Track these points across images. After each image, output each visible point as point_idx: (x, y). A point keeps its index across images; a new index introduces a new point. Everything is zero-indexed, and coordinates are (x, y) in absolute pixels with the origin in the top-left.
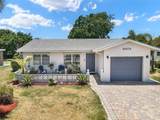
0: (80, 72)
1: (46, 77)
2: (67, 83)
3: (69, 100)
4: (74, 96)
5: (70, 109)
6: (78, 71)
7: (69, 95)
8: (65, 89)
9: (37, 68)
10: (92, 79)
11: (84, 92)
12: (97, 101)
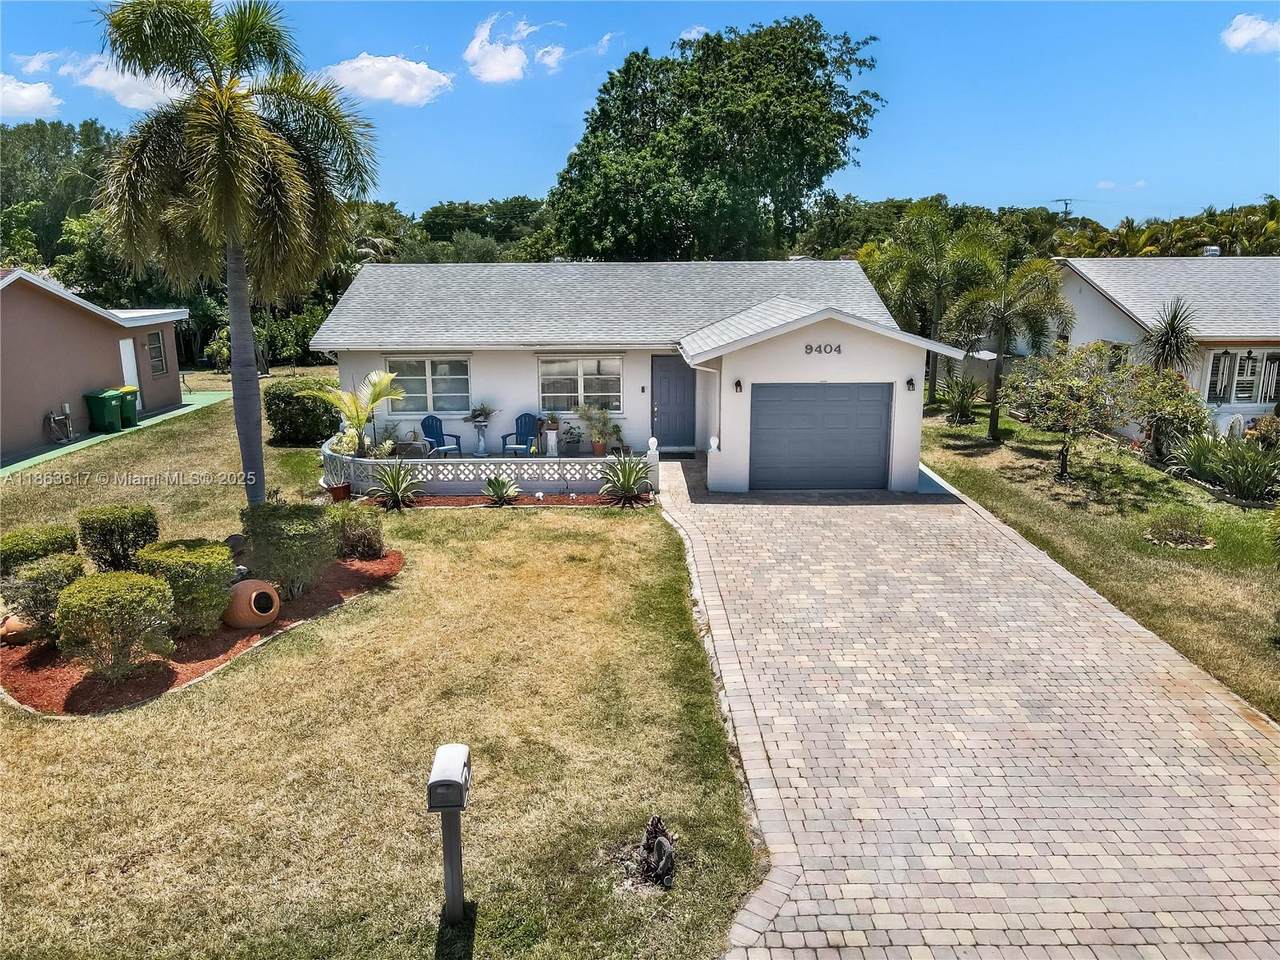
0: (622, 449)
1: (467, 471)
2: (560, 495)
3: (577, 550)
4: (593, 538)
5: (580, 573)
6: (614, 443)
7: (572, 536)
8: (553, 518)
9: (409, 425)
10: (670, 478)
11: (632, 529)
12: (675, 552)
